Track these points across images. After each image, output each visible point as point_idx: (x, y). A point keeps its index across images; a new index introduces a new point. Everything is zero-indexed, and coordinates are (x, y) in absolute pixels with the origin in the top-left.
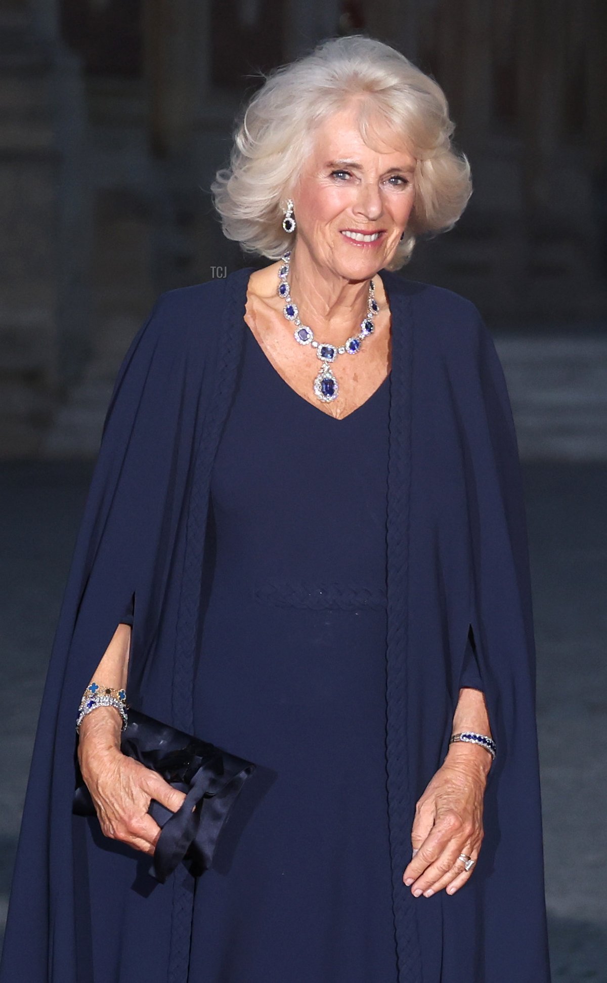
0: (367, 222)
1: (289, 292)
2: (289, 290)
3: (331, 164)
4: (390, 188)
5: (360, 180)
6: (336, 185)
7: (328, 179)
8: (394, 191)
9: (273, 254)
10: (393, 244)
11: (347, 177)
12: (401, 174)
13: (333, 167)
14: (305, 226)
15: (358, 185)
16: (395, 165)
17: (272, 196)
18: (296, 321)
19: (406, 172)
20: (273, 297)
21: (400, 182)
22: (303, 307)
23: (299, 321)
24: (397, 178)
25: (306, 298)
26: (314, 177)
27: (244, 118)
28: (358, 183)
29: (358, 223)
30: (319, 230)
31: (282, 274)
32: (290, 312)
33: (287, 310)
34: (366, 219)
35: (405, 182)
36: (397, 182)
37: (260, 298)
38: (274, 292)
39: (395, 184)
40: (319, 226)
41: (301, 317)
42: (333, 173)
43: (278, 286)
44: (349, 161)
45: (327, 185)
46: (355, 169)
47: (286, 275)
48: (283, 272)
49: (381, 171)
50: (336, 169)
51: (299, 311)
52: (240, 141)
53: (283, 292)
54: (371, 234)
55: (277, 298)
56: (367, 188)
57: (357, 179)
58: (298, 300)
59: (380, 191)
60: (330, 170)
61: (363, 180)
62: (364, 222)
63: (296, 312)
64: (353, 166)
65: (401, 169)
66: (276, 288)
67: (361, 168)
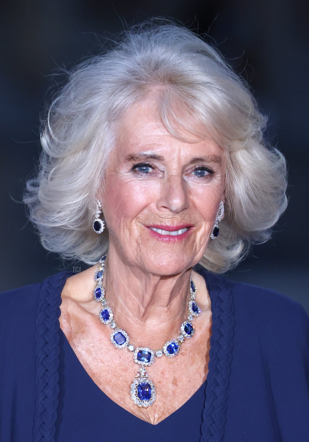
0: (171, 216)
1: (105, 296)
2: (104, 294)
3: (132, 158)
4: (195, 180)
5: (163, 172)
6: (139, 179)
7: (130, 174)
8: (200, 183)
9: (91, 259)
10: (203, 240)
11: (150, 170)
12: (206, 164)
13: (134, 160)
14: (113, 225)
15: (161, 178)
16: (198, 154)
17: (82, 198)
18: (112, 325)
19: (210, 161)
20: (89, 301)
21: (206, 173)
22: (119, 310)
23: (114, 324)
24: (203, 169)
25: (120, 300)
26: (116, 172)
27: (47, 117)
28: (160, 176)
29: (162, 218)
30: (125, 227)
31: (98, 277)
32: (106, 315)
33: (103, 313)
34: (170, 213)
35: (211, 172)
36: (204, 173)
37: (77, 303)
38: (91, 297)
39: (202, 175)
40: (125, 224)
41: (117, 319)
42: (134, 167)
43: (94, 290)
44: (149, 153)
45: (129, 180)
46: (156, 160)
47: (102, 278)
48: (100, 276)
49: (184, 162)
50: (137, 162)
51: (114, 314)
52: (44, 140)
53: (98, 295)
54: (177, 229)
55: (94, 303)
56: (169, 180)
57: (160, 172)
58: (113, 304)
59: (184, 184)
60: (131, 164)
61: (166, 172)
62: (169, 217)
63: (111, 315)
64: (154, 157)
65: (204, 158)
66: (92, 292)
67: (162, 160)
